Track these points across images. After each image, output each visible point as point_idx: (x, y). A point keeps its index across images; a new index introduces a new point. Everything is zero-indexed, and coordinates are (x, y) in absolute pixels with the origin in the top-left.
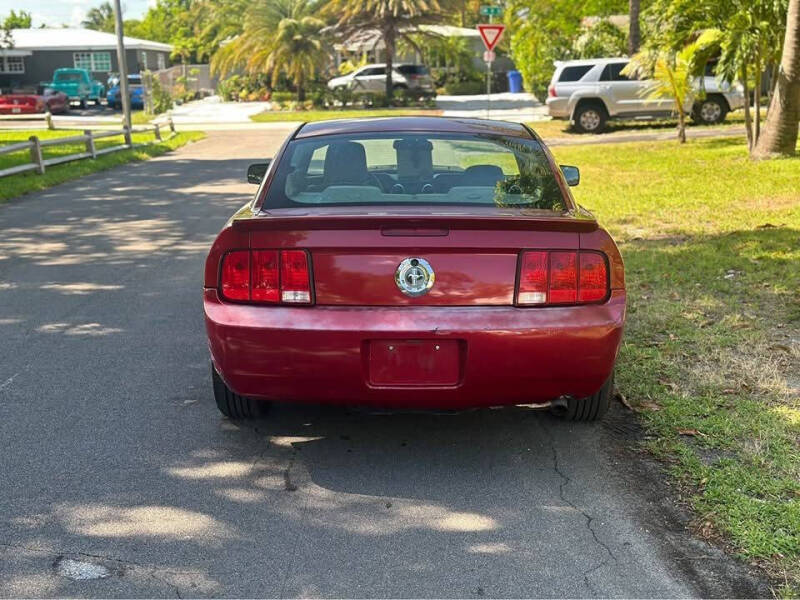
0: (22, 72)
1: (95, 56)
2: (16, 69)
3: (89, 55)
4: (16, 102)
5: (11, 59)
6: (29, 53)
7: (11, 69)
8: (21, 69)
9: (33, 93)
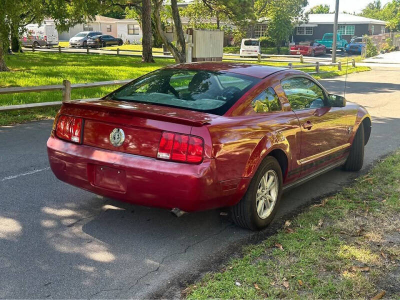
0: (311, 35)
1: (347, 27)
2: (309, 33)
3: (345, 27)
4: (299, 49)
5: (307, 28)
6: (317, 26)
7: (307, 33)
8: (311, 33)
9: (308, 45)
